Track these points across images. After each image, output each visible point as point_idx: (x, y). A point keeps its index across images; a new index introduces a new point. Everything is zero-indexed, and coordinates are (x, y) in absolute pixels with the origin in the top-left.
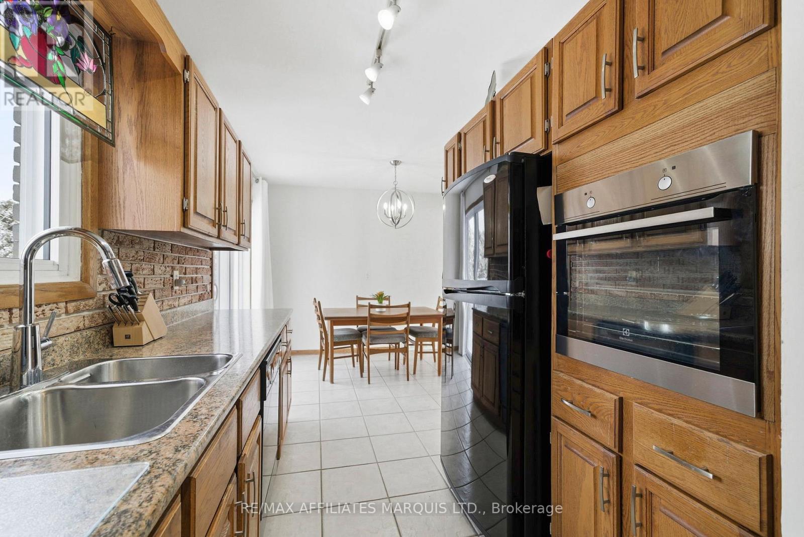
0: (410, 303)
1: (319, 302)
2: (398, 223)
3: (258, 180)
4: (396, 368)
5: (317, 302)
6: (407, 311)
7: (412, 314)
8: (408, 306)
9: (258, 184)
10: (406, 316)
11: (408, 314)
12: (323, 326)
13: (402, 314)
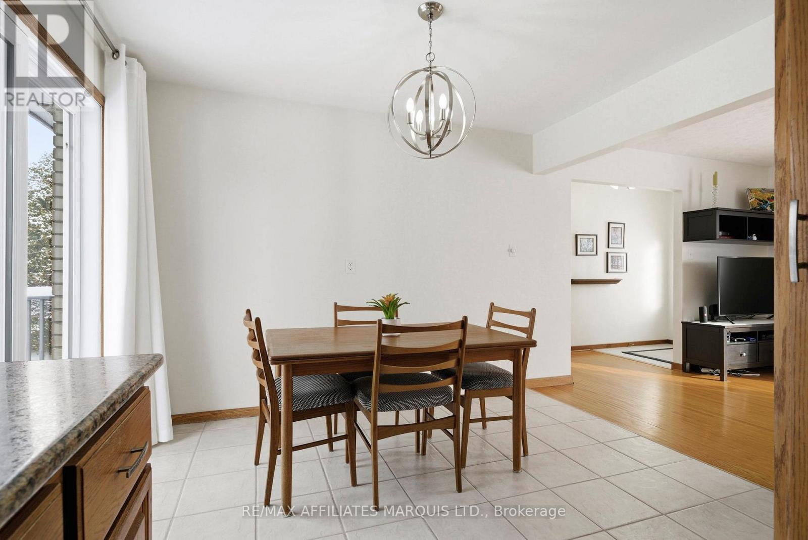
0: (465, 318)
1: (258, 321)
2: (438, 145)
3: (117, 52)
4: (418, 451)
5: (254, 320)
6: (459, 338)
7: (469, 341)
8: (464, 324)
9: (117, 61)
10: (455, 347)
11: (461, 343)
12: (265, 374)
13: (450, 344)
